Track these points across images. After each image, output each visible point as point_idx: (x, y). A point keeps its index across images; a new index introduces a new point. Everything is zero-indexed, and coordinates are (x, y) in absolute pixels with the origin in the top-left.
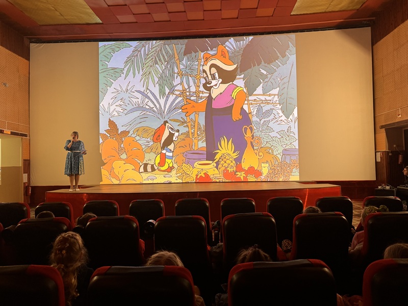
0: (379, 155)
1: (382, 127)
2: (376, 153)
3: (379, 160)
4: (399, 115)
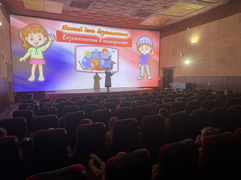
0: (160, 78)
1: (162, 68)
3: (160, 79)
4: (168, 65)
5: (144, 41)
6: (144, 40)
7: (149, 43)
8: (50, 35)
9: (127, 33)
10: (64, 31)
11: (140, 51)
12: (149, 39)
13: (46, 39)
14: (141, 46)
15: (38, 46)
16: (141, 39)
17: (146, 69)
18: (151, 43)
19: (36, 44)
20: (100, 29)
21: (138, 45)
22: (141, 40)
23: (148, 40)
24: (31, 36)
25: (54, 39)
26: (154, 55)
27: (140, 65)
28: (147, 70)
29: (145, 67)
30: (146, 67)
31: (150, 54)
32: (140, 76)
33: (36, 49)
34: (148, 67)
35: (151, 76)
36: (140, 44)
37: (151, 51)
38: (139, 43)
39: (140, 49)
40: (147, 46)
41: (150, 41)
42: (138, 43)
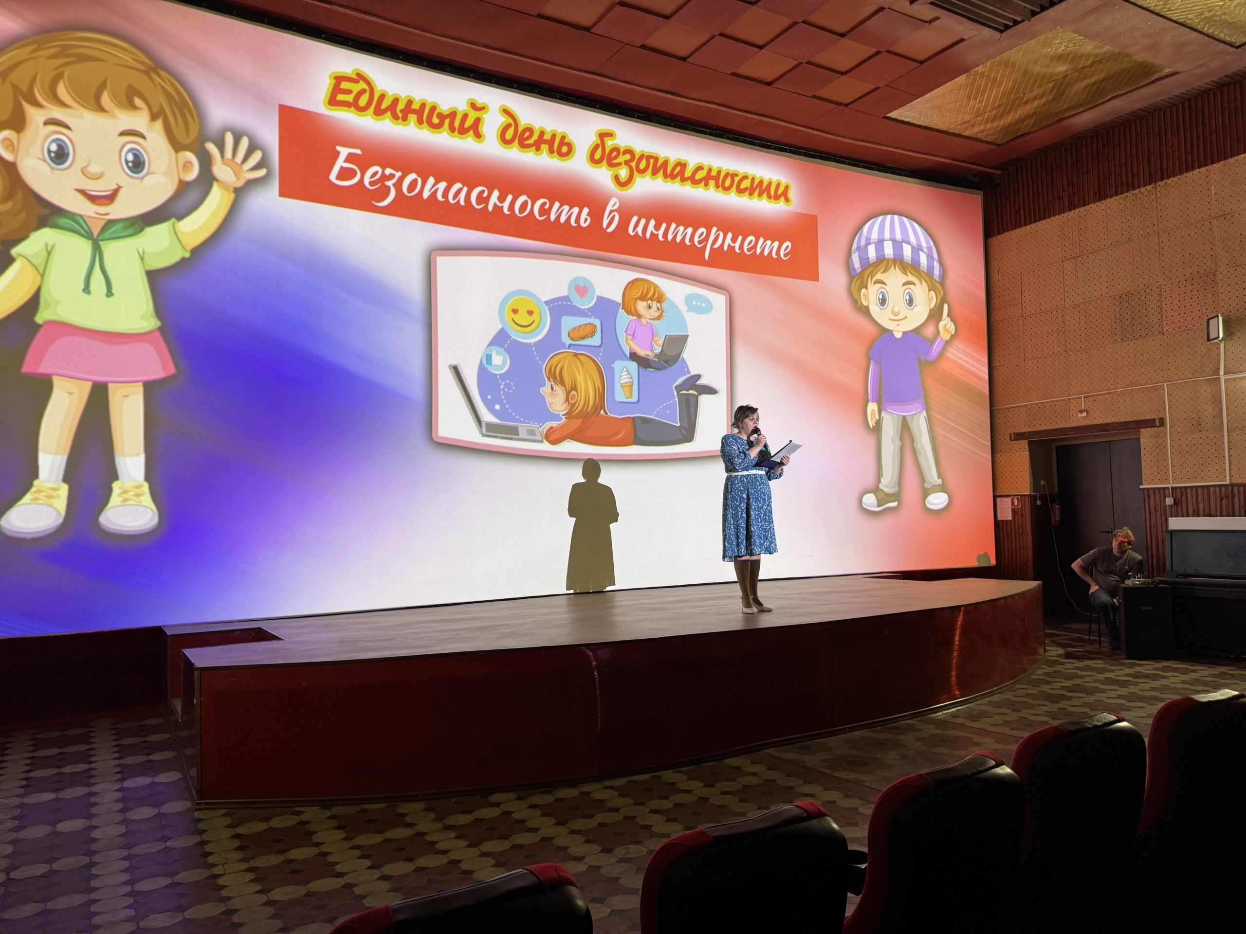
0: (1005, 503)
1: (1019, 436)
2: (995, 497)
3: (1006, 514)
4: (1081, 412)
5: (894, 241)
6: (887, 235)
7: (923, 259)
8: (229, 139)
9: (784, 181)
10: (346, 117)
11: (865, 311)
12: (916, 234)
13: (187, 165)
14: (872, 275)
15: (110, 223)
16: (873, 230)
17: (913, 441)
18: (930, 257)
19: (93, 199)
20: (610, 135)
21: (857, 264)
22: (875, 236)
23: (913, 240)
24: (48, 122)
25: (262, 172)
26: (958, 344)
27: (872, 407)
28: (918, 445)
29: (905, 427)
30: (913, 425)
31: (929, 331)
32: (876, 490)
33: (97, 250)
34: (920, 424)
35: (943, 488)
36: (864, 260)
37: (935, 315)
38: (863, 251)
39: (870, 295)
40: (911, 278)
41: (924, 244)
42: (855, 258)
